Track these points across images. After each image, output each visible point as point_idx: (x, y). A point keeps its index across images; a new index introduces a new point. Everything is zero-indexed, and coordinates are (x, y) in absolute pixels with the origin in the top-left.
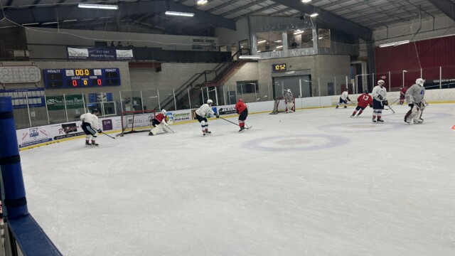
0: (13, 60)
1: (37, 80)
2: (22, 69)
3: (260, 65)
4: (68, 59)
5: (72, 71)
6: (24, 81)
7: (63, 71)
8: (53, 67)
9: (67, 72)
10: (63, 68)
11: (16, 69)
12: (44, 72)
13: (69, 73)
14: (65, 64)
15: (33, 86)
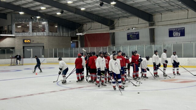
3: (16, 39)
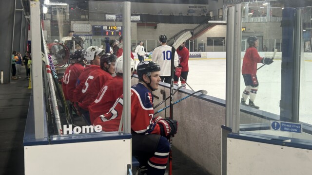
0: (80, 20)
1: (90, 31)
2: (83, 25)
4: (105, 20)
6: (84, 31)
7: (102, 27)
8: (98, 24)
9: (104, 27)
10: (102, 25)
11: (81, 25)
12: (93, 27)
13: (105, 28)
14: (103, 23)
15: (88, 34)
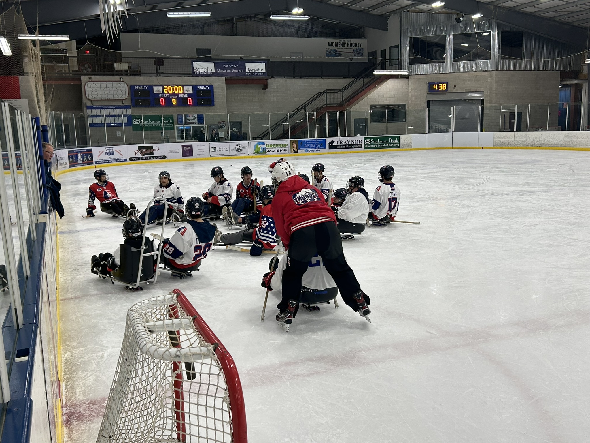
1: (124, 97)
2: (109, 84)
3: (410, 82)
5: (160, 88)
6: (111, 97)
7: (151, 88)
8: (141, 82)
9: (155, 88)
10: (151, 84)
11: (104, 84)
12: (131, 88)
13: (157, 90)
14: (153, 80)
15: (120, 104)
